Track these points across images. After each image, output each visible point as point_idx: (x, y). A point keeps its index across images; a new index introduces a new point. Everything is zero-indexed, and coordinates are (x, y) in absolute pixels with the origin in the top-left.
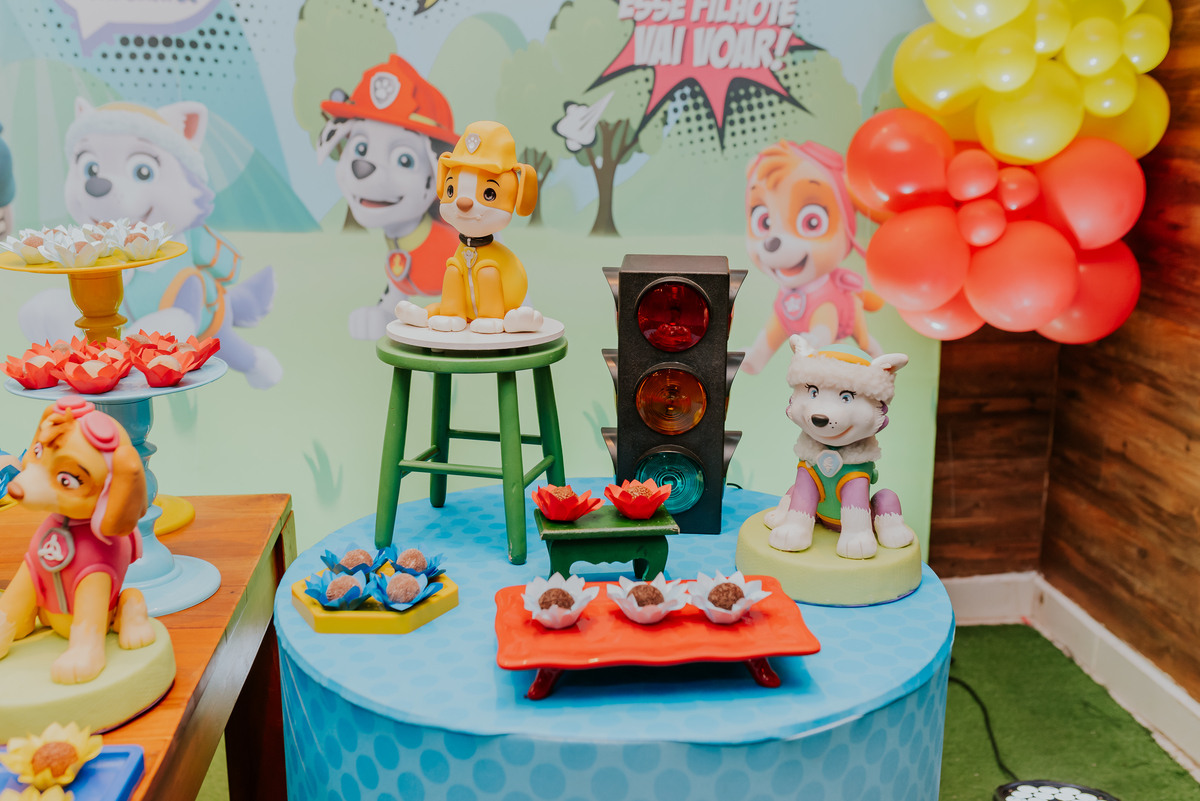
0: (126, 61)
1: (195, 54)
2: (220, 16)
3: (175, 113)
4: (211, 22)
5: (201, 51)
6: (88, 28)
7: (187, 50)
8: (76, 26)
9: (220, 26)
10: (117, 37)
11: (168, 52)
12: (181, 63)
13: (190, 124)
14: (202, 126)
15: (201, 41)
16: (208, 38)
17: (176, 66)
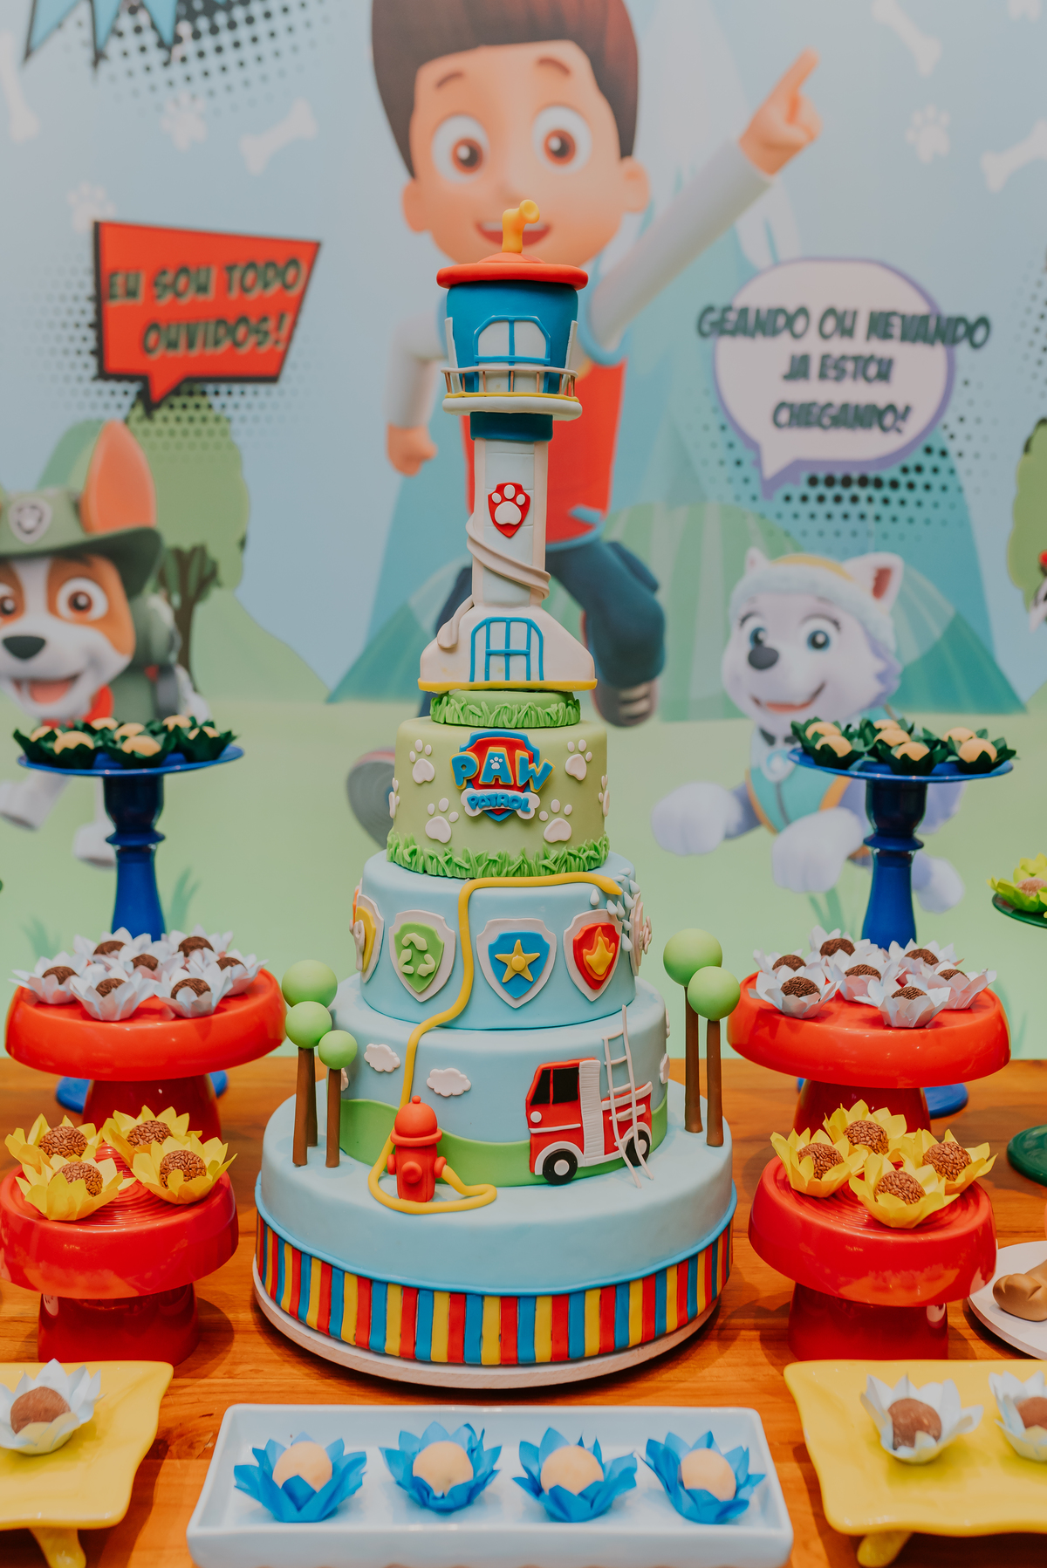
0: (812, 505)
1: (894, 496)
2: (928, 450)
3: (862, 568)
4: (917, 457)
5: (903, 492)
6: (772, 466)
7: (886, 491)
8: (758, 463)
9: (928, 462)
10: (804, 476)
11: (863, 493)
12: (877, 507)
13: (881, 581)
14: (895, 585)
15: (903, 480)
16: (913, 476)
17: (870, 511)
